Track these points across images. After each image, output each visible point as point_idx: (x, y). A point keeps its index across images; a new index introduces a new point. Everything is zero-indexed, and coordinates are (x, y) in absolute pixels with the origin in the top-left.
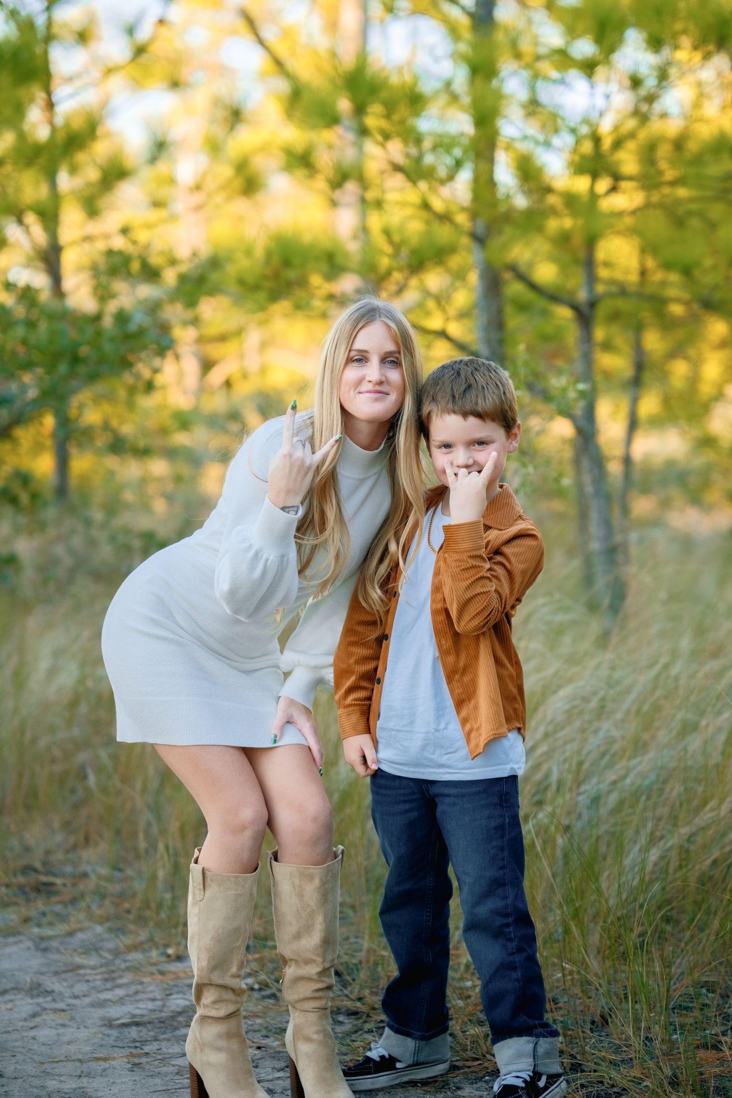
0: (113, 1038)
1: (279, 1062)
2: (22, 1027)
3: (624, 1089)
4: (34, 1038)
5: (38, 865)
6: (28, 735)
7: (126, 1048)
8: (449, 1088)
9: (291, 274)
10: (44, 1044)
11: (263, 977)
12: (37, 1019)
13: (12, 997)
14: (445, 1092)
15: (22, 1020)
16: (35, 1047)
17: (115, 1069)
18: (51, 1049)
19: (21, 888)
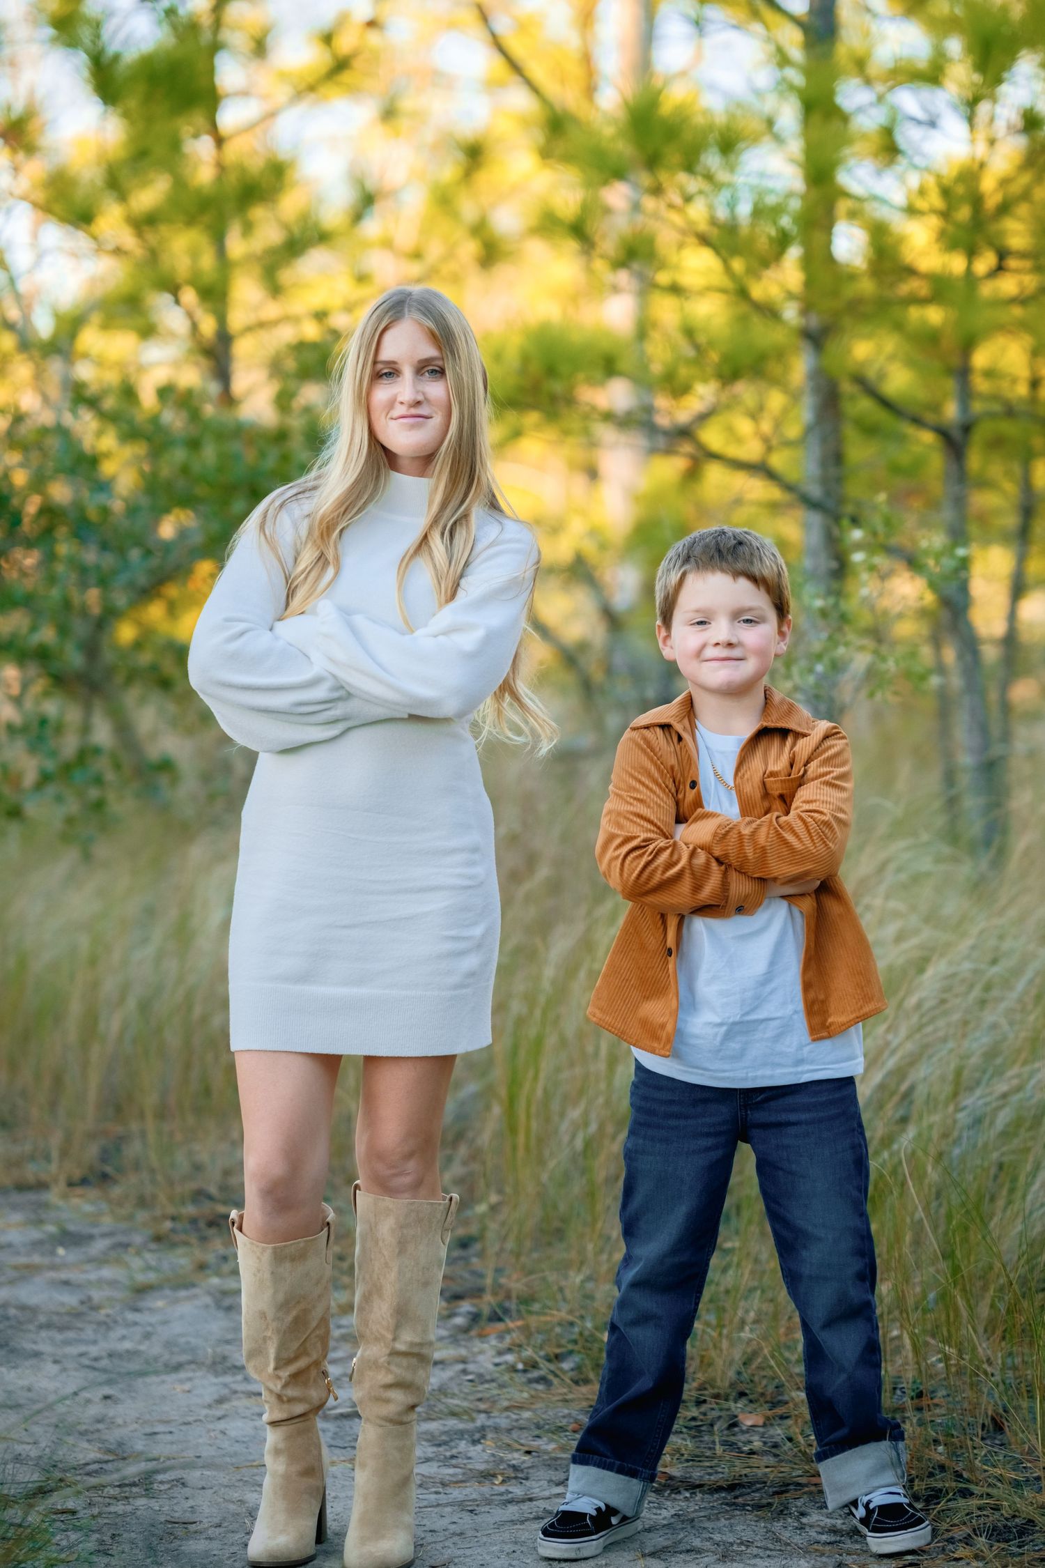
0: (330, 1434)
1: (557, 1473)
2: (206, 1416)
3: (1030, 1521)
4: (223, 1433)
5: (213, 1190)
6: (197, 1011)
7: (349, 1449)
8: (790, 1514)
9: (557, 387)
10: (237, 1441)
11: (528, 1353)
12: (226, 1406)
13: (190, 1374)
14: (784, 1520)
15: (205, 1407)
16: (226, 1444)
17: (336, 1477)
18: (247, 1448)
19: (193, 1221)
